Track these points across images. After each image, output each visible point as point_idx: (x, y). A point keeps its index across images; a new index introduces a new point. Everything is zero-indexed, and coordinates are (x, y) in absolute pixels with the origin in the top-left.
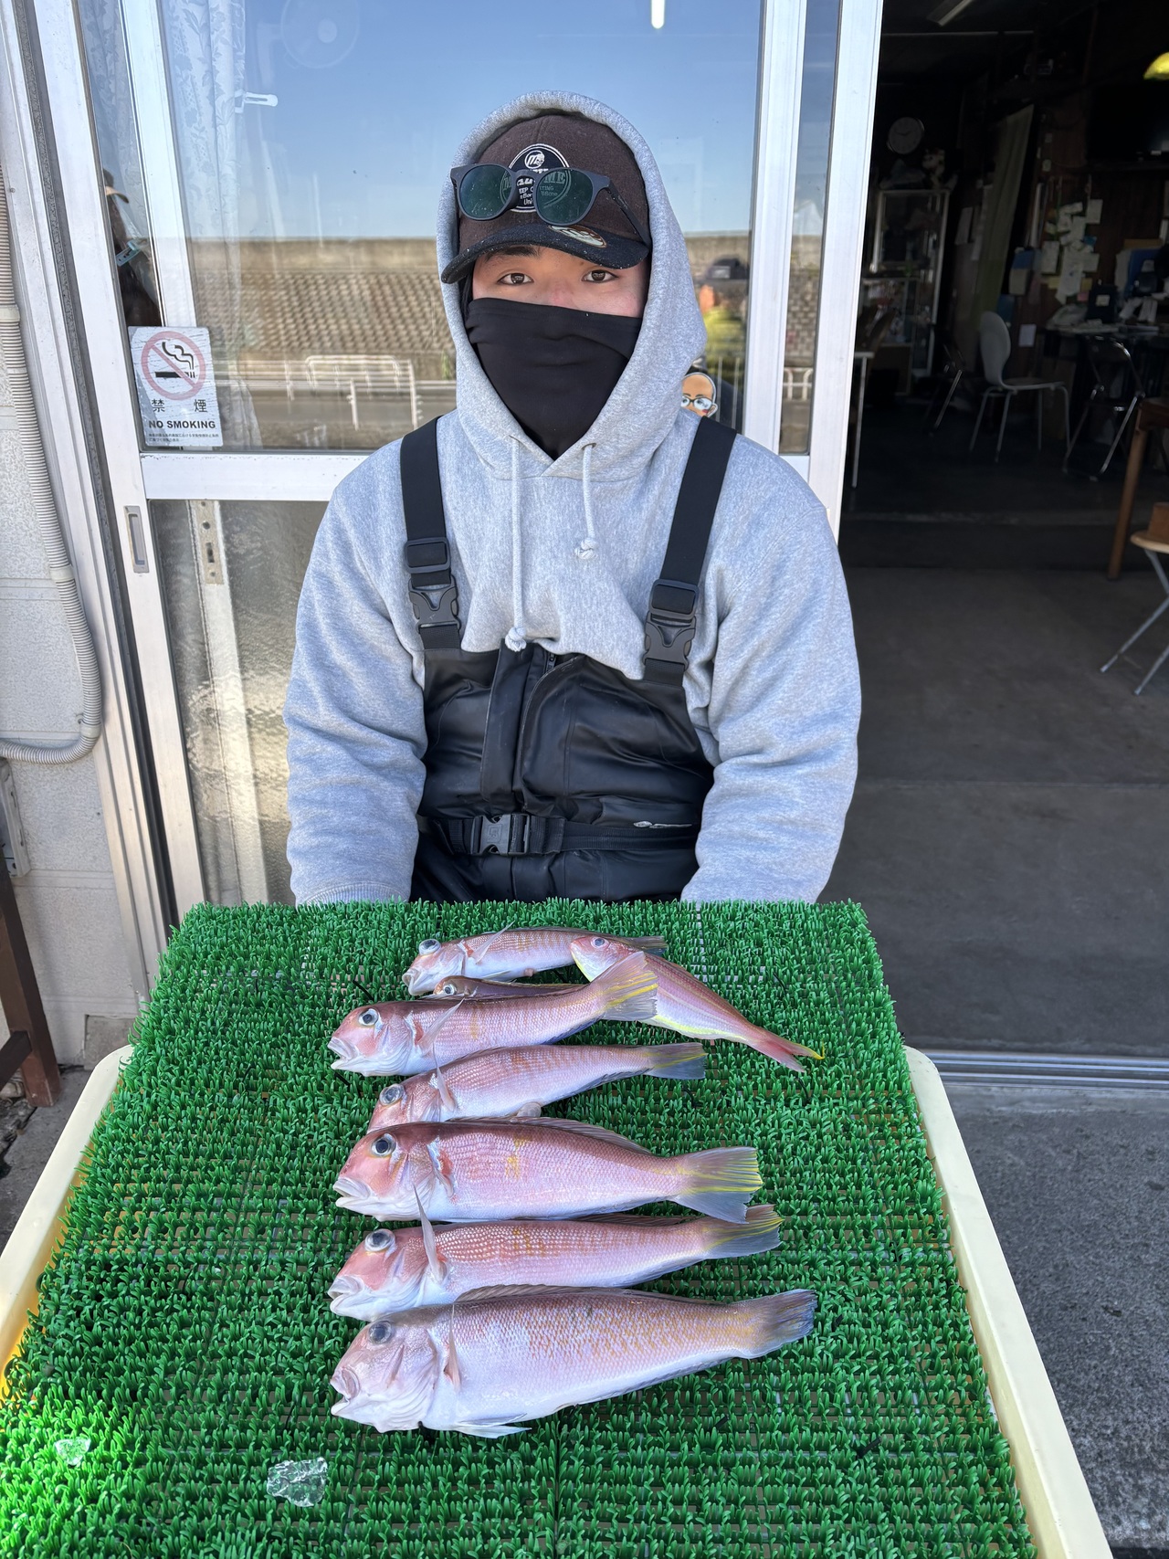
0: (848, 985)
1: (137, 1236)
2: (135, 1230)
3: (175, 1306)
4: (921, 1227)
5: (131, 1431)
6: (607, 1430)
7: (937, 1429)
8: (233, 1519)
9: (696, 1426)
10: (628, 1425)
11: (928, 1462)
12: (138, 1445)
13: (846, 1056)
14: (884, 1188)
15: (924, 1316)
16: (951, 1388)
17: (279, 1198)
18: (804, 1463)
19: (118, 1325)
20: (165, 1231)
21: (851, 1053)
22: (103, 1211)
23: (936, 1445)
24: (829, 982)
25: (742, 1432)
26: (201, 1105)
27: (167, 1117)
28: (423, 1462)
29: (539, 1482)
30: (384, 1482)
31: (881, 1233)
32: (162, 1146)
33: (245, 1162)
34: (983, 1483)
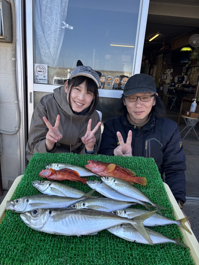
8: (43, 252)
29: (102, 249)
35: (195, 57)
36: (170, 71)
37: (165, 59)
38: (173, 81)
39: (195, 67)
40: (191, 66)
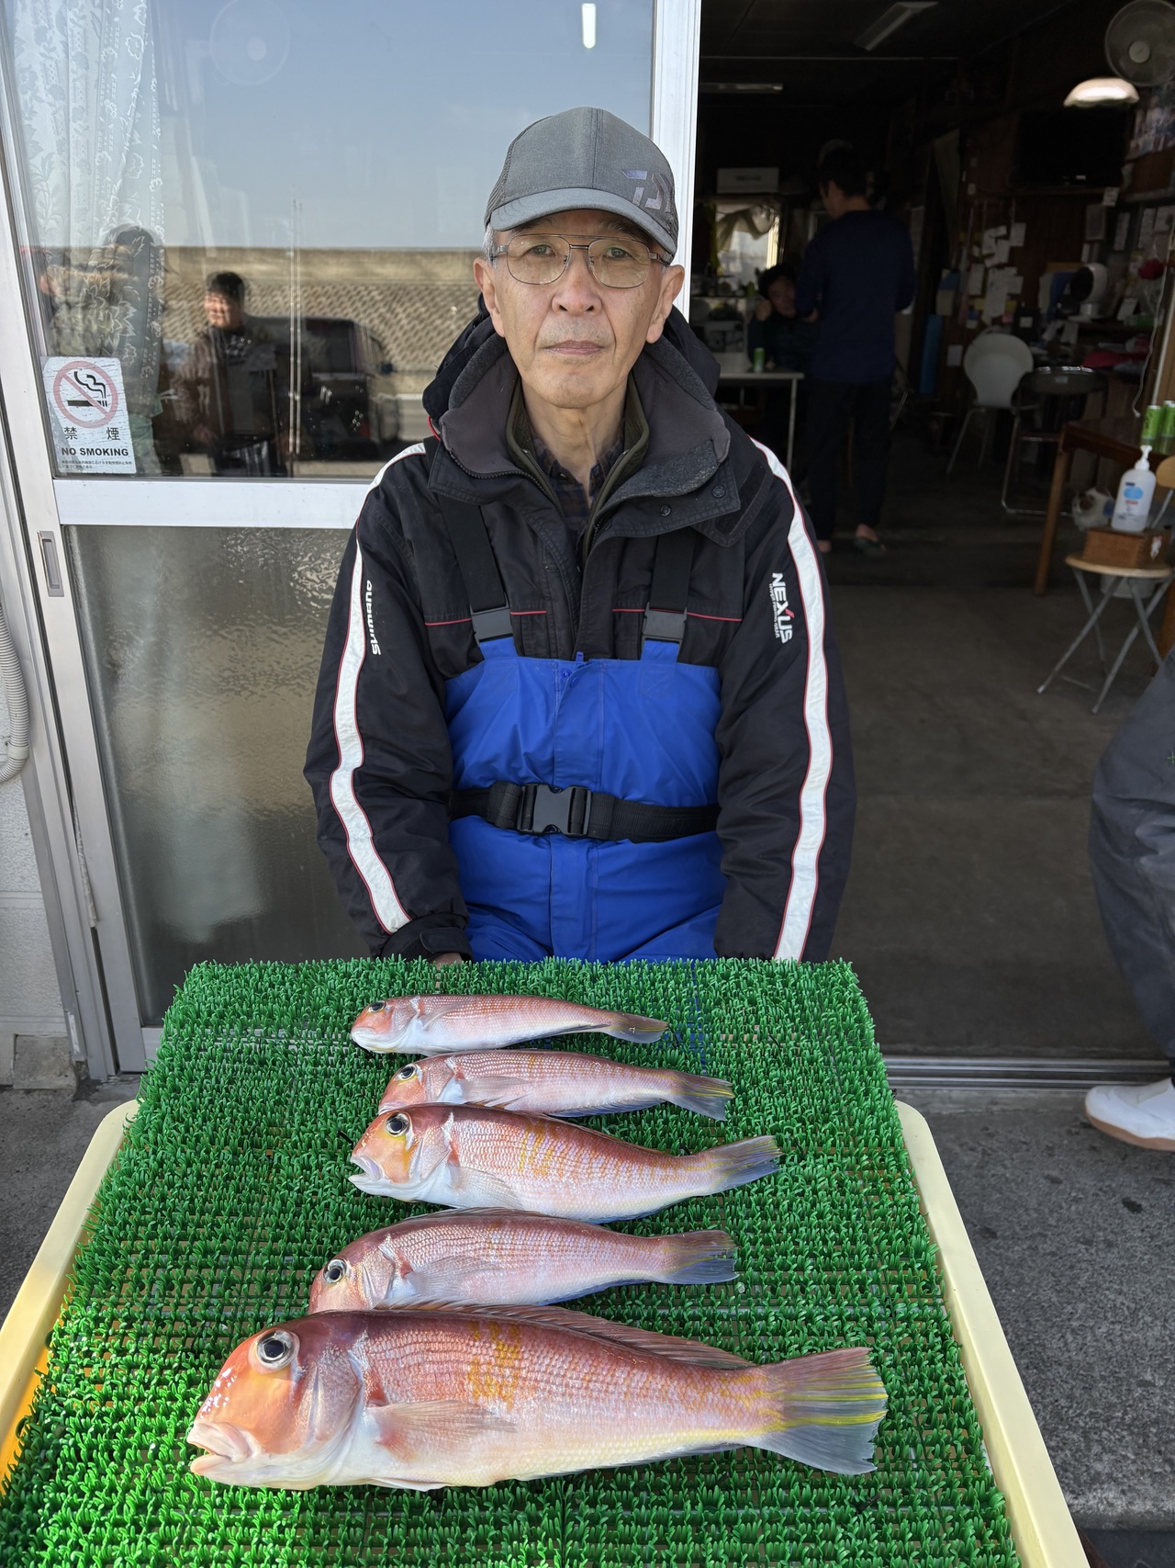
0: (841, 1044)
1: (145, 1292)
2: (142, 1287)
3: (183, 1364)
4: (914, 1281)
5: (143, 1493)
6: (612, 1489)
7: (934, 1483)
9: (699, 1485)
10: (632, 1484)
11: (925, 1517)
12: (150, 1509)
13: (840, 1113)
14: (878, 1243)
15: (920, 1371)
16: (947, 1442)
17: (284, 1255)
18: (804, 1519)
19: (128, 1383)
20: (172, 1288)
21: (845, 1110)
22: (111, 1268)
23: (933, 1500)
24: (821, 1042)
25: (744, 1489)
26: (206, 1162)
27: (173, 1174)
28: (431, 1524)
29: (546, 1543)
30: (393, 1543)
31: (875, 1288)
32: (169, 1203)
33: (251, 1219)
34: (980, 1536)
35: (1157, 143)
36: (1006, 237)
37: (974, 162)
38: (1025, 302)
39: (1155, 204)
40: (1137, 197)
